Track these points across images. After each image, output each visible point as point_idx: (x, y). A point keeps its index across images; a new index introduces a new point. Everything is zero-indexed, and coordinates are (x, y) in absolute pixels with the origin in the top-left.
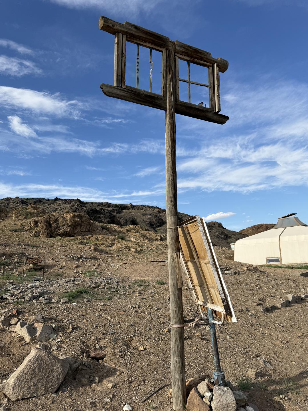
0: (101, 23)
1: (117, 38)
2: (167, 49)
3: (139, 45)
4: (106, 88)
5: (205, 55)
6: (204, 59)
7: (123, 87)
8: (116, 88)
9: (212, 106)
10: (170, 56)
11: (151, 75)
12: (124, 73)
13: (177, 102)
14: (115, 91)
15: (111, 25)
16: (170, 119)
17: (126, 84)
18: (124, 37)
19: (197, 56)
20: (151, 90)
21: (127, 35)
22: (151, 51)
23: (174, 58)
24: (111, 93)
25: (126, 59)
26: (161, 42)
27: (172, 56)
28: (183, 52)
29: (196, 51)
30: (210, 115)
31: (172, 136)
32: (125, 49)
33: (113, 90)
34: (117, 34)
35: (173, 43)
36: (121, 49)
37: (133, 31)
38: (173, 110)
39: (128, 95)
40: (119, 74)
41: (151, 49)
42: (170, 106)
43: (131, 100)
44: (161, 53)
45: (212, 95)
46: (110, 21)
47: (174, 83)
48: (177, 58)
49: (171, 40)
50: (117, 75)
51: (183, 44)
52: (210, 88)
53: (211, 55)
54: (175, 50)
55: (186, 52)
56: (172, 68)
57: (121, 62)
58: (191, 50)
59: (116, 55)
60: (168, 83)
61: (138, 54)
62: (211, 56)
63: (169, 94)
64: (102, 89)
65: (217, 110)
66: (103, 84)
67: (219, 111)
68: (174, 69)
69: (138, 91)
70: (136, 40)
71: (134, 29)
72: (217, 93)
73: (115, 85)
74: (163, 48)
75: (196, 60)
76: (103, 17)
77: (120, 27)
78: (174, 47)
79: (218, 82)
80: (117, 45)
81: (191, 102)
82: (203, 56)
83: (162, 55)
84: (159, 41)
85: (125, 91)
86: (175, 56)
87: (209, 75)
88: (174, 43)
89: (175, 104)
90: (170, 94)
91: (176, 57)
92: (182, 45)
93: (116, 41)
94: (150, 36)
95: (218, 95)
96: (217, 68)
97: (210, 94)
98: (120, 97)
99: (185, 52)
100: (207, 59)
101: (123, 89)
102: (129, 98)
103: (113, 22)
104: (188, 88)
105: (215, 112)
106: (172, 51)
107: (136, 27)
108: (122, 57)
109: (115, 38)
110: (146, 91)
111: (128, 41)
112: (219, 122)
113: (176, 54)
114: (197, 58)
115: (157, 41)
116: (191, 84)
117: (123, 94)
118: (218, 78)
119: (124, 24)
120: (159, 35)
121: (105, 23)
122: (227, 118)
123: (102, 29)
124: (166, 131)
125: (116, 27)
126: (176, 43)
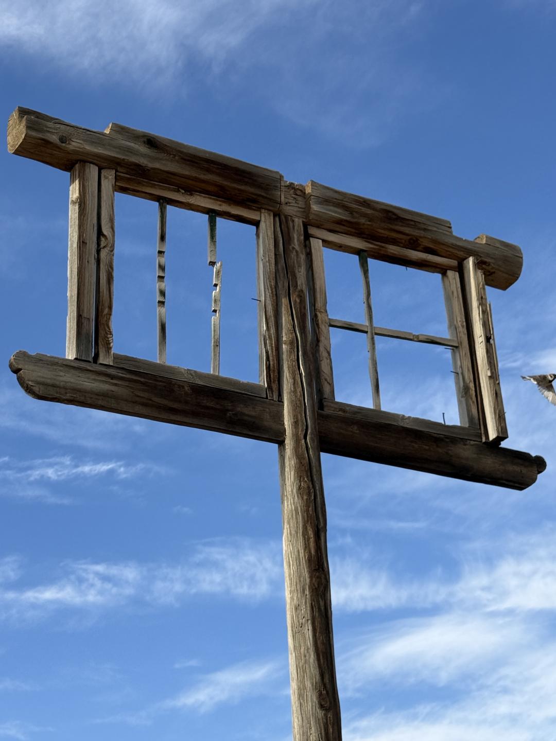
0: (16, 133)
1: (77, 182)
2: (277, 214)
3: (163, 202)
4: (31, 367)
5: (425, 230)
6: (426, 243)
7: (102, 360)
8: (74, 368)
9: (471, 419)
10: (287, 240)
11: (215, 311)
12: (106, 311)
13: (325, 409)
14: (69, 379)
15: (54, 138)
16: (299, 477)
17: (113, 351)
18: (106, 178)
19: (394, 235)
20: (218, 366)
21: (119, 169)
22: (215, 222)
23: (305, 246)
24: (53, 386)
25: (115, 258)
26: (252, 190)
27: (298, 240)
28: (340, 222)
29: (391, 215)
30: (466, 453)
31: (312, 545)
32: (112, 221)
33: (62, 374)
34: (77, 166)
35: (299, 193)
36: (95, 221)
37: (143, 156)
38: (312, 439)
39: (121, 390)
40: (85, 315)
41: (213, 215)
42: (296, 424)
43: (138, 408)
44: (254, 228)
45: (469, 376)
46: (50, 124)
47: (310, 337)
48: (316, 244)
49: (288, 179)
50: (80, 317)
51: (336, 192)
52: (455, 348)
53: (450, 228)
54: (307, 217)
55: (352, 220)
56: (299, 283)
57: (94, 267)
58: (369, 211)
59: (75, 245)
60: (284, 339)
61: (163, 238)
62: (451, 232)
63: (291, 381)
64: (16, 371)
65: (492, 435)
66: (22, 356)
67: (502, 436)
68: (308, 284)
69: (163, 374)
70: (153, 186)
71: (143, 149)
72: (487, 366)
73: (70, 354)
74: (259, 209)
75: (393, 249)
76: (23, 112)
77: (92, 143)
78: (301, 203)
79: (486, 325)
80: (80, 208)
81: (385, 408)
82: (416, 233)
83: (258, 235)
84: (243, 187)
85: (112, 377)
86: (307, 236)
87: (448, 299)
88: (303, 191)
89: (320, 416)
90: (294, 379)
91: (311, 239)
92: (336, 196)
93: (74, 191)
94: (208, 171)
95: (490, 377)
96: (480, 273)
97: (459, 371)
98: (89, 401)
99: (346, 221)
100: (435, 241)
101: (103, 369)
102: (126, 400)
103: (63, 127)
104: (369, 355)
105: (485, 443)
106: (296, 220)
107: (151, 142)
108: (98, 251)
109: (72, 181)
110: (195, 372)
111: (123, 190)
112: (507, 480)
113: (312, 231)
114: (394, 242)
115: (235, 189)
116: (376, 337)
117: (105, 387)
118: (484, 312)
119: (107, 131)
120: (243, 167)
121: (34, 134)
122: (539, 464)
123: (17, 152)
124: (286, 526)
125: (75, 144)
126: (308, 190)
